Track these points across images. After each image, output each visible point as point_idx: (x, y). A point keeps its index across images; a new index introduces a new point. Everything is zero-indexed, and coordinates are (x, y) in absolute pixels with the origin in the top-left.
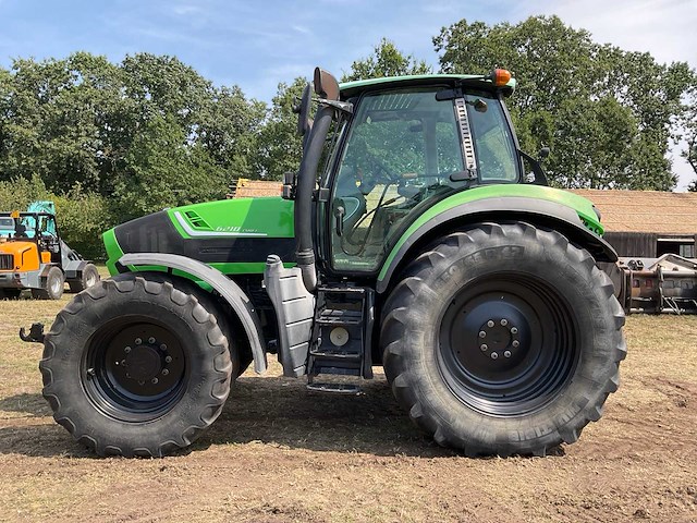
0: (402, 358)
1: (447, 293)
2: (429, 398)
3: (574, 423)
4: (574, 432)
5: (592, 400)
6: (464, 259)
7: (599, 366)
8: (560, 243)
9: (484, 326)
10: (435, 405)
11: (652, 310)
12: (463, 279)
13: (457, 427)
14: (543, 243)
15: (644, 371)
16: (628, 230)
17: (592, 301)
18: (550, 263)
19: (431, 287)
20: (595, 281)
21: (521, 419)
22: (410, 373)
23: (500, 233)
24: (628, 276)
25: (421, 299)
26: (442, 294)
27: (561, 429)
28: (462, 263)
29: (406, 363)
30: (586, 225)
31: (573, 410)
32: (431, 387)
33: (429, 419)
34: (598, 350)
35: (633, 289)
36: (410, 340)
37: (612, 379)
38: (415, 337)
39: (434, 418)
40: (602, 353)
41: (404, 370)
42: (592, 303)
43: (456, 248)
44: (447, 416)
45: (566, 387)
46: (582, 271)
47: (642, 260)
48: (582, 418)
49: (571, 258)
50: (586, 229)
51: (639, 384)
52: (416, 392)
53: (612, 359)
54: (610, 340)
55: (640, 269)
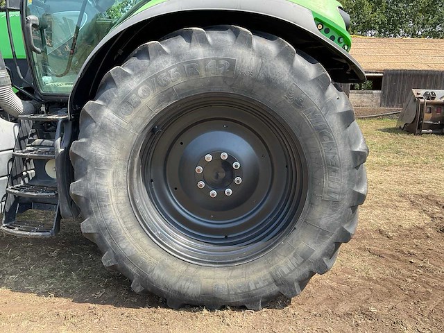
0: (87, 200)
1: (139, 121)
2: (123, 245)
3: (296, 275)
4: (296, 285)
5: (318, 250)
6: (156, 76)
7: (328, 211)
8: (284, 54)
9: (202, 160)
10: (128, 253)
11: (439, 131)
12: (159, 103)
13: (155, 278)
14: (261, 54)
15: (416, 190)
16: (429, 69)
17: (323, 132)
18: (270, 82)
19: (116, 113)
20: (329, 106)
21: (233, 268)
22: (97, 217)
23: (203, 41)
24: (422, 105)
25: (104, 129)
26: (131, 122)
27: (279, 282)
28: (155, 81)
29: (92, 205)
30: (327, 31)
31: (294, 260)
32: (124, 232)
33: (124, 268)
34: (329, 192)
35: (426, 115)
36: (94, 179)
37: (345, 226)
38: (100, 174)
39: (130, 267)
40: (333, 195)
41: (90, 213)
42: (322, 134)
43: (146, 61)
44: (144, 266)
45: (288, 233)
46: (312, 93)
47: (436, 91)
48: (305, 269)
49: (299, 75)
50: (325, 38)
51: (406, 204)
52: (106, 238)
53: (346, 202)
54: (345, 181)
55: (433, 98)
